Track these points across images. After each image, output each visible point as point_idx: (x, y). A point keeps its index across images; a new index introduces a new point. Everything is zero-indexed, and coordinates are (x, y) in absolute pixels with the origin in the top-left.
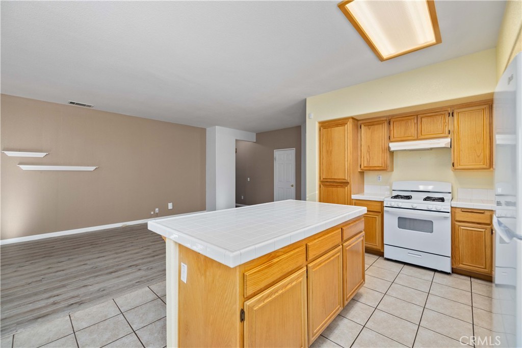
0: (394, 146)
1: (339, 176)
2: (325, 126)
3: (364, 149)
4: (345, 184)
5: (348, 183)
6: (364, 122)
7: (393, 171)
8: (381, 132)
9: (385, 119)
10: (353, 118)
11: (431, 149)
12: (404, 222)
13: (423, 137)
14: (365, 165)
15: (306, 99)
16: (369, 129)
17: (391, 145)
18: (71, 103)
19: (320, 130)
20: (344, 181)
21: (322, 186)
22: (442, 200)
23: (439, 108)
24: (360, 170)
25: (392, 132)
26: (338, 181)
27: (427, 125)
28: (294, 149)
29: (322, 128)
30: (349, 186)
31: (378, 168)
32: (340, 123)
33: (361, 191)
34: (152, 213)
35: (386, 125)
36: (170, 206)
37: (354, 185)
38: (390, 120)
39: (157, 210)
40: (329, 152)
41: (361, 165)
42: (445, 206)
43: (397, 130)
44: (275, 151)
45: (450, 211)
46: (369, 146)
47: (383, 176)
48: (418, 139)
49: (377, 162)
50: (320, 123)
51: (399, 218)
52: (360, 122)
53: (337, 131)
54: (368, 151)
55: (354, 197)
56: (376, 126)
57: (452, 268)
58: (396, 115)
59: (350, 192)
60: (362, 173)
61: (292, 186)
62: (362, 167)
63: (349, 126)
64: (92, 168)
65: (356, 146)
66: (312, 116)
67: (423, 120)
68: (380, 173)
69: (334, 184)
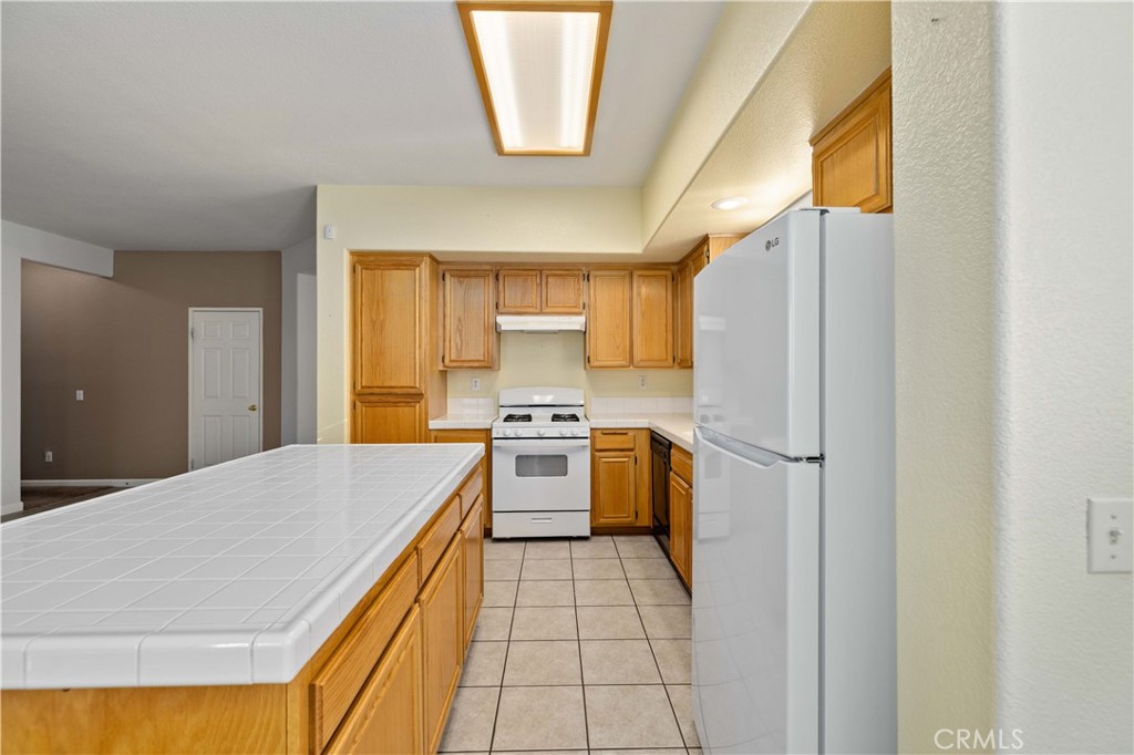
0: (506, 322)
1: (402, 379)
2: (366, 263)
3: (451, 324)
4: (414, 397)
5: (420, 395)
6: (452, 267)
7: (499, 369)
8: (482, 292)
9: (488, 267)
10: (431, 256)
11: (560, 331)
12: (525, 464)
13: (548, 310)
14: (453, 358)
15: (315, 188)
16: (461, 283)
17: (500, 319)
19: (354, 270)
20: (413, 391)
21: (358, 404)
22: (574, 418)
23: (570, 264)
24: (441, 368)
25: (502, 295)
26: (399, 391)
27: (558, 291)
28: (261, 309)
29: (359, 268)
30: (423, 402)
31: (476, 364)
32: (403, 261)
33: (442, 413)
35: (491, 279)
37: (432, 401)
38: (499, 271)
40: (378, 326)
41: (443, 358)
42: (582, 428)
43: (511, 294)
44: (191, 310)
45: (588, 435)
46: (459, 319)
47: (481, 379)
48: (541, 313)
49: (475, 352)
50: (353, 253)
51: (518, 457)
52: (442, 267)
53: (397, 280)
54: (458, 328)
55: (433, 424)
56: (474, 280)
57: (592, 528)
58: (509, 264)
59: (426, 414)
60: (444, 373)
61: (252, 408)
62: (447, 361)
63: (424, 270)
65: (438, 318)
66: (334, 233)
67: (550, 280)
68: (477, 372)
69: (390, 399)
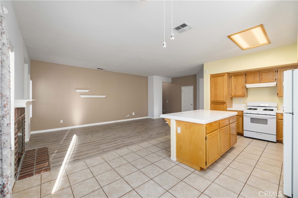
0: (248, 86)
1: (221, 99)
2: (213, 76)
3: (233, 87)
5: (225, 103)
6: (233, 74)
7: (247, 97)
8: (242, 79)
9: (243, 73)
10: (228, 73)
11: (267, 87)
12: (253, 120)
13: (263, 82)
14: (234, 94)
15: (203, 64)
16: (236, 78)
17: (247, 85)
18: (99, 69)
20: (223, 102)
21: (212, 104)
22: (272, 110)
23: (270, 69)
24: (231, 97)
25: (247, 79)
26: (220, 102)
27: (264, 76)
28: (193, 86)
29: (212, 78)
30: (226, 104)
31: (240, 96)
32: (221, 75)
33: (231, 106)
34: (126, 117)
35: (244, 76)
36: (134, 114)
37: (228, 104)
38: (247, 74)
39: (128, 115)
40: (216, 89)
41: (231, 95)
42: (273, 113)
43: (250, 78)
44: (182, 87)
45: (276, 115)
46: (235, 86)
47: (242, 100)
48: (260, 83)
49: (240, 93)
50: (210, 75)
51: (251, 118)
52: (231, 75)
53: (220, 79)
54: (235, 88)
55: (228, 109)
56: (239, 76)
57: (277, 140)
58: (249, 71)
59: (227, 107)
60: (232, 98)
61: (192, 105)
62: (232, 95)
63: (226, 76)
64: (104, 97)
65: (229, 86)
66: (207, 72)
67: (263, 74)
68: (241, 98)
69: (218, 103)
